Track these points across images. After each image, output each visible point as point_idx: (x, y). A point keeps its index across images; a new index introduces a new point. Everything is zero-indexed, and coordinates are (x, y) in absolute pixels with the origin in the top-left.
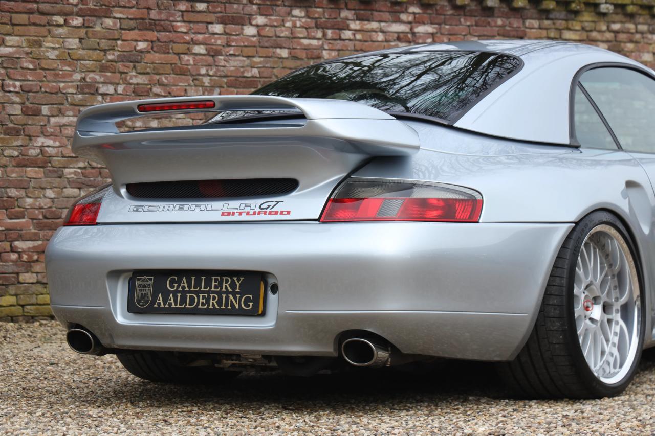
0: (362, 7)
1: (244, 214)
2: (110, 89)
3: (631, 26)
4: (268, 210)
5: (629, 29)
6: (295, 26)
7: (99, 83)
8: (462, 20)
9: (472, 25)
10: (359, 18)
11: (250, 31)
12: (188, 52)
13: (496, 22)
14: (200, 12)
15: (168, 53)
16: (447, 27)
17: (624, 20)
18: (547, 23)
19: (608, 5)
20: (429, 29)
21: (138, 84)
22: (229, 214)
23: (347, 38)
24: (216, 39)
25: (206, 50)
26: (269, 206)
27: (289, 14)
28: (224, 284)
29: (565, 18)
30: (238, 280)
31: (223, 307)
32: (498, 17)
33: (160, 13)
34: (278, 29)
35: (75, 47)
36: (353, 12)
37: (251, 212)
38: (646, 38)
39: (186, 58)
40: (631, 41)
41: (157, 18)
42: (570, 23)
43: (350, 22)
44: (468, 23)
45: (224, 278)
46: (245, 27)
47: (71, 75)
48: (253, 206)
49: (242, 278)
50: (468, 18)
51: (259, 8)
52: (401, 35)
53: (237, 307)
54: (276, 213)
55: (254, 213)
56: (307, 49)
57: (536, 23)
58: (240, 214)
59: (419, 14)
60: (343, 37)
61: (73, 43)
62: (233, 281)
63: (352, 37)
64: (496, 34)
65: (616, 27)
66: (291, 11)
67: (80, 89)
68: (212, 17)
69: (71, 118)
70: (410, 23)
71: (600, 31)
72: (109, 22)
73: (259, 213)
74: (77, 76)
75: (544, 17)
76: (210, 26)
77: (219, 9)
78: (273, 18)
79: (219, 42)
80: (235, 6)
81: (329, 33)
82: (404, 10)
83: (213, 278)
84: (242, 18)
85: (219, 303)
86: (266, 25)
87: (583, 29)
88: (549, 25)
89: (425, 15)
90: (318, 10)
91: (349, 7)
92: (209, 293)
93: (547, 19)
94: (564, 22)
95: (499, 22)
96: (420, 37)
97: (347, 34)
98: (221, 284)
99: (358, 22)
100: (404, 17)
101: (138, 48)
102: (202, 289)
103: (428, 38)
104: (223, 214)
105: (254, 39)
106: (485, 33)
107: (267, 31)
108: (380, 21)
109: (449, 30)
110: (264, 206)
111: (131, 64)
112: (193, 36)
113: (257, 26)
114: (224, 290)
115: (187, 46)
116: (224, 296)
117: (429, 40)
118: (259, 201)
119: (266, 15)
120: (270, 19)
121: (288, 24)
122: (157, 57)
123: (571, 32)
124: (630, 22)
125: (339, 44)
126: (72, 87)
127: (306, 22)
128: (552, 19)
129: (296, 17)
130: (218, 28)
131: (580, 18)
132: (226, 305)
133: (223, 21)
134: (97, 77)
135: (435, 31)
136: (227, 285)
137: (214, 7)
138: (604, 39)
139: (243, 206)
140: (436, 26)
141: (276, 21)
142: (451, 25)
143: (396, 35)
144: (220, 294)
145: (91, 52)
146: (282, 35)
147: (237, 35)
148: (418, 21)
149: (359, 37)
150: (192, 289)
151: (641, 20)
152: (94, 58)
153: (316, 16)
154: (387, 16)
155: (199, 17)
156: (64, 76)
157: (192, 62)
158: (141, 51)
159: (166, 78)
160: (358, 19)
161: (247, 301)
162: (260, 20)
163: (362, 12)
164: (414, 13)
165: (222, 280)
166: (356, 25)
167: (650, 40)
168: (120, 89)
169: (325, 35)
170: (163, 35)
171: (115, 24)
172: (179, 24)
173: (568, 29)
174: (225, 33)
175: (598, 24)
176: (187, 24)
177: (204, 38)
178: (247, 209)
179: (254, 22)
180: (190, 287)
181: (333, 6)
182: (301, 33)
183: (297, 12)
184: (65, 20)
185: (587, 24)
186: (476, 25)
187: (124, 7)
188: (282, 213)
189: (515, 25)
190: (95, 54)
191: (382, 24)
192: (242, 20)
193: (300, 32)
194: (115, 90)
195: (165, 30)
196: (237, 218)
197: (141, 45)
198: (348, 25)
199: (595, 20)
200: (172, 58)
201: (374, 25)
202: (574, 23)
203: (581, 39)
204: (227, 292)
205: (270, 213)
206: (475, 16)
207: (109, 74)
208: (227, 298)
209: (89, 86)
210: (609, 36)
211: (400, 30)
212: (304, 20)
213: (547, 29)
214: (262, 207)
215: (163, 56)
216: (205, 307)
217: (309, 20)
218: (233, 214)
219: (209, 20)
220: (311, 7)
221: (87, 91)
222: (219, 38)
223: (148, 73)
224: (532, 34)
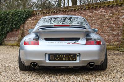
0: (95, 9)
11: (83, 14)
13: (113, 8)
18: (121, 7)
20: (104, 11)
44: (109, 9)
48: (73, 42)
52: (100, 12)
54: (78, 43)
56: (89, 15)
58: (71, 43)
73: (75, 43)
80: (81, 11)
85: (68, 59)
97: (94, 13)
100: (100, 10)
107: (85, 14)
114: (69, 57)
119: (84, 12)
125: (92, 14)
130: (80, 14)
142: (107, 10)
148: (102, 10)
150: (63, 57)
154: (98, 10)
155: (78, 13)
165: (69, 55)
166: (94, 12)
181: (92, 9)
182: (88, 13)
183: (88, 11)
201: (97, 11)
224: (119, 9)
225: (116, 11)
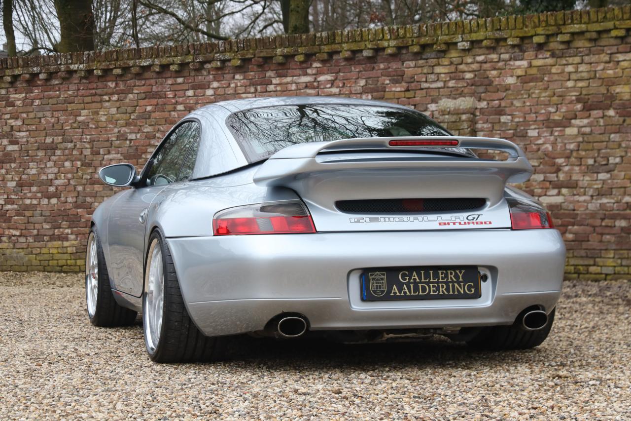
0: (280, 68)
1: (457, 224)
2: (133, 136)
3: (494, 57)
4: (475, 221)
5: (492, 59)
6: (236, 86)
7: (128, 133)
8: (353, 68)
9: (361, 71)
10: (280, 76)
11: (209, 92)
12: (174, 110)
13: (379, 67)
14: (180, 84)
15: (164, 111)
16: (341, 74)
17: (487, 52)
18: (421, 62)
19: (464, 43)
20: (329, 77)
21: (147, 132)
22: (445, 224)
23: (271, 90)
24: (190, 100)
25: (185, 107)
26: (474, 218)
27: (234, 78)
28: (449, 276)
29: (436, 57)
30: (461, 273)
31: (451, 293)
32: (381, 62)
33: (158, 87)
34: (226, 89)
35: (114, 113)
36: (275, 72)
37: (463, 223)
38: (509, 64)
39: (173, 113)
40: (495, 69)
41: (156, 90)
42: (440, 60)
43: (272, 79)
44: (357, 70)
45: (449, 272)
46: (207, 90)
47: (113, 130)
48: (461, 218)
49: (463, 271)
50: (357, 66)
51: (214, 77)
52: (308, 84)
53: (462, 293)
54: (481, 223)
55: (465, 223)
57: (412, 64)
58: (454, 224)
59: (320, 67)
60: (268, 90)
61: (113, 110)
62: (456, 273)
63: (274, 90)
64: (380, 75)
65: (480, 58)
66: (234, 76)
67: (118, 138)
68: (186, 87)
69: (114, 155)
70: (313, 75)
71: (467, 64)
72: (131, 96)
73: (469, 223)
74: (116, 130)
75: (419, 58)
76: (187, 92)
77: (190, 81)
78: (223, 82)
79: (191, 102)
80: (200, 77)
81: (259, 88)
82: (309, 66)
83: (440, 272)
84: (204, 85)
85: (448, 289)
86: (219, 88)
87: (451, 63)
88: (423, 63)
89: (325, 68)
90: (251, 73)
91: (271, 69)
92: (438, 282)
93: (421, 59)
94: (435, 60)
95: (382, 66)
96: (322, 84)
97: (271, 88)
98: (447, 276)
99: (278, 79)
100: (309, 71)
101: (147, 110)
102: (432, 280)
103: (327, 84)
104: (440, 224)
105: (212, 97)
106: (371, 76)
107: (220, 91)
108: (293, 76)
109: (343, 76)
110: (470, 218)
111: (144, 120)
112: (177, 99)
113: (213, 88)
114: (450, 280)
115: (173, 106)
116: (451, 284)
117: (329, 86)
118: (465, 215)
119: (218, 81)
120: (221, 83)
121: (233, 85)
122: (157, 114)
123: (441, 67)
124: (493, 53)
126: (114, 137)
127: (244, 83)
128: (425, 59)
129: (237, 80)
130: (190, 93)
131: (448, 55)
132: (454, 291)
133: (194, 88)
134: (126, 130)
135: (333, 78)
136: (452, 276)
137: (188, 80)
138: (470, 69)
139: (453, 218)
140: (334, 74)
141: (225, 84)
142: (344, 73)
143: (304, 85)
144: (447, 283)
145: (123, 115)
146: (229, 93)
147: (201, 96)
148: (319, 73)
149: (279, 88)
150: (423, 280)
151: (503, 51)
152: (124, 118)
153: (250, 77)
154: (298, 72)
155: (179, 87)
156: (110, 130)
157: (176, 116)
158: (149, 112)
159: (163, 127)
160: (278, 76)
161: (469, 288)
162: (215, 84)
163: (281, 71)
164: (316, 67)
165: (447, 273)
166: (276, 81)
167: (511, 65)
168: (138, 136)
169: (256, 89)
170: (161, 101)
171: (134, 97)
172: (168, 93)
173: (439, 65)
174: (195, 95)
175: (464, 58)
176: (174, 92)
177: (183, 100)
178: (458, 220)
179: (211, 86)
180: (420, 278)
181: (260, 70)
183: (237, 77)
184: (109, 98)
185: (454, 59)
186: (365, 71)
187: (138, 86)
188: (485, 223)
189: (394, 67)
190: (125, 116)
191: (295, 78)
192: (205, 86)
193: (241, 90)
194: (136, 136)
195: (161, 97)
196: (451, 227)
197: (149, 108)
198: (271, 81)
199: (462, 55)
200: (166, 114)
201: (289, 79)
202: (443, 59)
203: (451, 71)
204: (453, 282)
205: (477, 223)
206: (362, 64)
207: (132, 127)
208: (453, 286)
209: (122, 135)
210: (475, 66)
211: (307, 81)
212: (242, 81)
213: (422, 67)
214: (469, 218)
215: (160, 114)
216: (437, 293)
217: (245, 81)
218: (449, 224)
219: (185, 88)
220: (247, 72)
221: (121, 138)
222: (192, 99)
223: (152, 125)
224: (409, 72)
225: (395, 82)
